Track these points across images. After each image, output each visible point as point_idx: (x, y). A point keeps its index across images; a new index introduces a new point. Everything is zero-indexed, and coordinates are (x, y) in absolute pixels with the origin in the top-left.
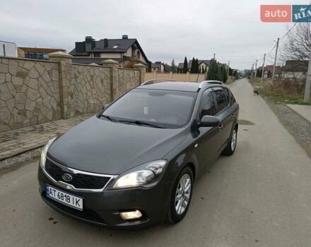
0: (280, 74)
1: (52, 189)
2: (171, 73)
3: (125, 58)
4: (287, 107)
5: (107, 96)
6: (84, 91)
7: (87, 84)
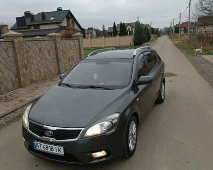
0: (194, 29)
1: (38, 143)
2: (103, 37)
3: (62, 28)
4: (203, 58)
5: (54, 64)
6: (35, 62)
7: (37, 57)
